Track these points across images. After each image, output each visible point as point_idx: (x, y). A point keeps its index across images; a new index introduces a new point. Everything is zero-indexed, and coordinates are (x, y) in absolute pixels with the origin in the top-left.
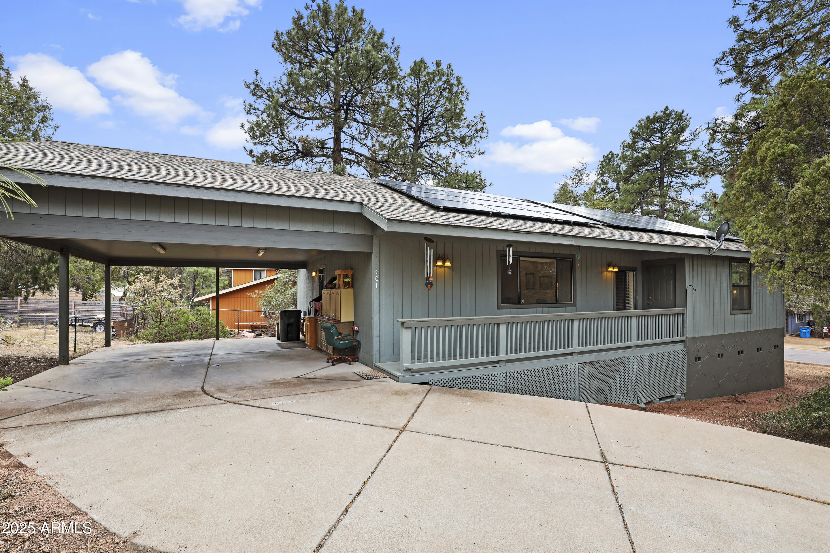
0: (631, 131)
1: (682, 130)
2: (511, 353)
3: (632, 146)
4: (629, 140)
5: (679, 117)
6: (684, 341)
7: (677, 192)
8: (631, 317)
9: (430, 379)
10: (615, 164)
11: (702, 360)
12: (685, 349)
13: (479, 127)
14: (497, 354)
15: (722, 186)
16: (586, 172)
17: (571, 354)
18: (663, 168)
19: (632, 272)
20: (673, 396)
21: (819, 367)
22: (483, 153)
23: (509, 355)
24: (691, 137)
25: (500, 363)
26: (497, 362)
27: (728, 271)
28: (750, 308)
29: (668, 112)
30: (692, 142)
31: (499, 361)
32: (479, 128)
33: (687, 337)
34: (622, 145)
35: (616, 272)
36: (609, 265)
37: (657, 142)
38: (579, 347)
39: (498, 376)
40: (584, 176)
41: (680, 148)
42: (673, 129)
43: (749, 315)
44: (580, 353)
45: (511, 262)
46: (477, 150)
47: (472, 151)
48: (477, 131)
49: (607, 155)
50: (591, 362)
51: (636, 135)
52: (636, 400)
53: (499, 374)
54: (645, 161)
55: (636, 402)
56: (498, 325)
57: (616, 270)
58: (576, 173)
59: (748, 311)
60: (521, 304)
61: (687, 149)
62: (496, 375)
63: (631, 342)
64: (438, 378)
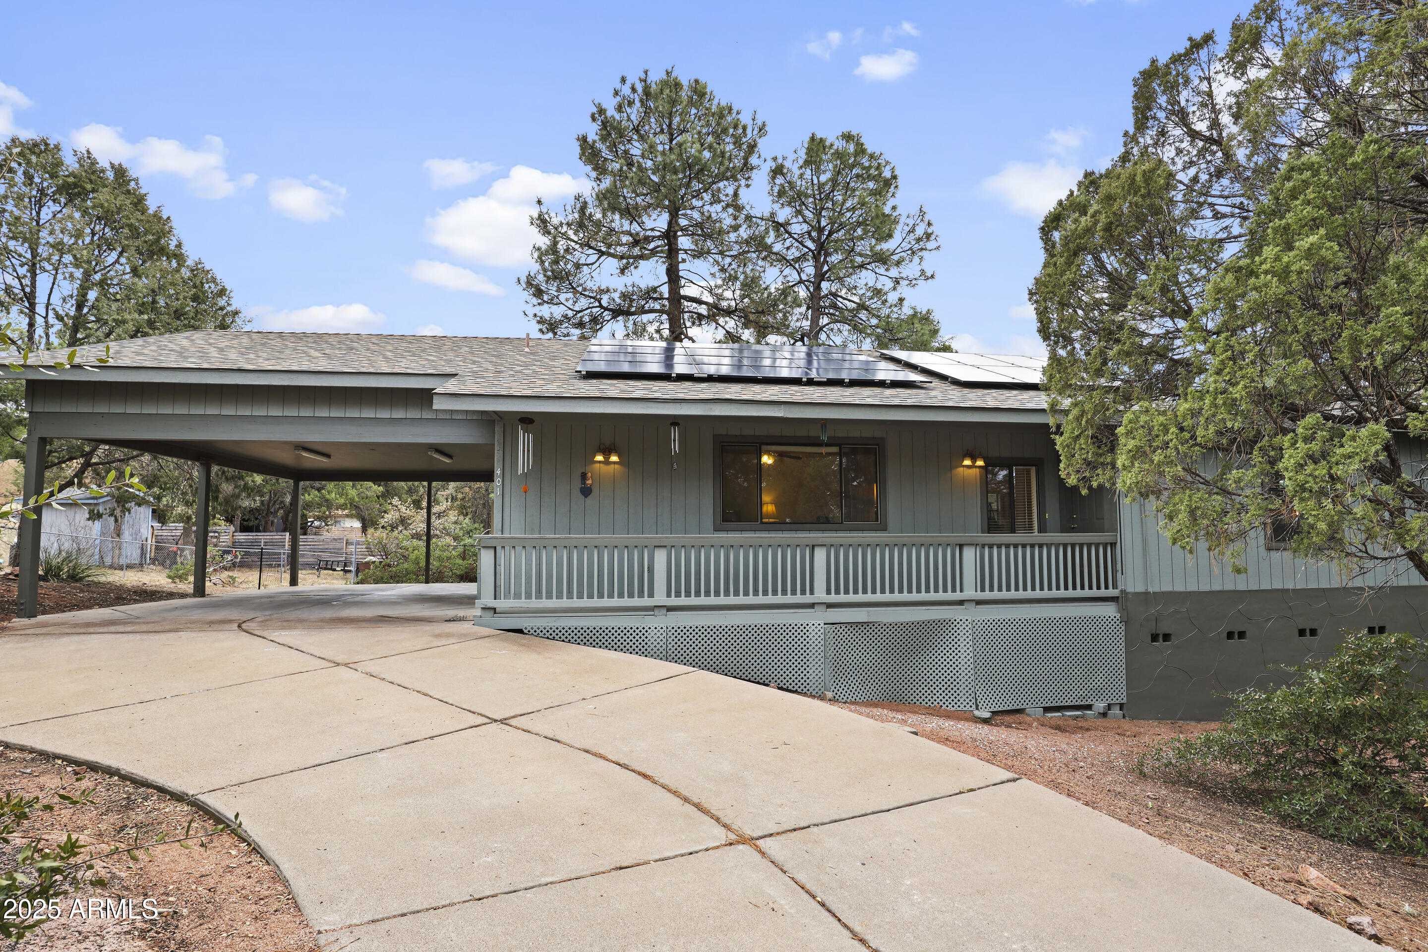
2: (678, 595)
6: (1118, 598)
8: (962, 546)
9: (526, 625)
11: (1175, 641)
12: (1119, 616)
14: (650, 596)
17: (812, 606)
19: (1034, 468)
22: (932, 277)
23: (673, 598)
25: (656, 610)
26: (650, 609)
31: (653, 607)
33: (1126, 591)
38: (827, 593)
39: (649, 631)
44: (831, 605)
50: (857, 624)
52: (972, 704)
53: (653, 628)
55: (974, 706)
56: (652, 549)
57: (980, 463)
60: (763, 523)
62: (646, 628)
63: (961, 591)
64: (538, 625)
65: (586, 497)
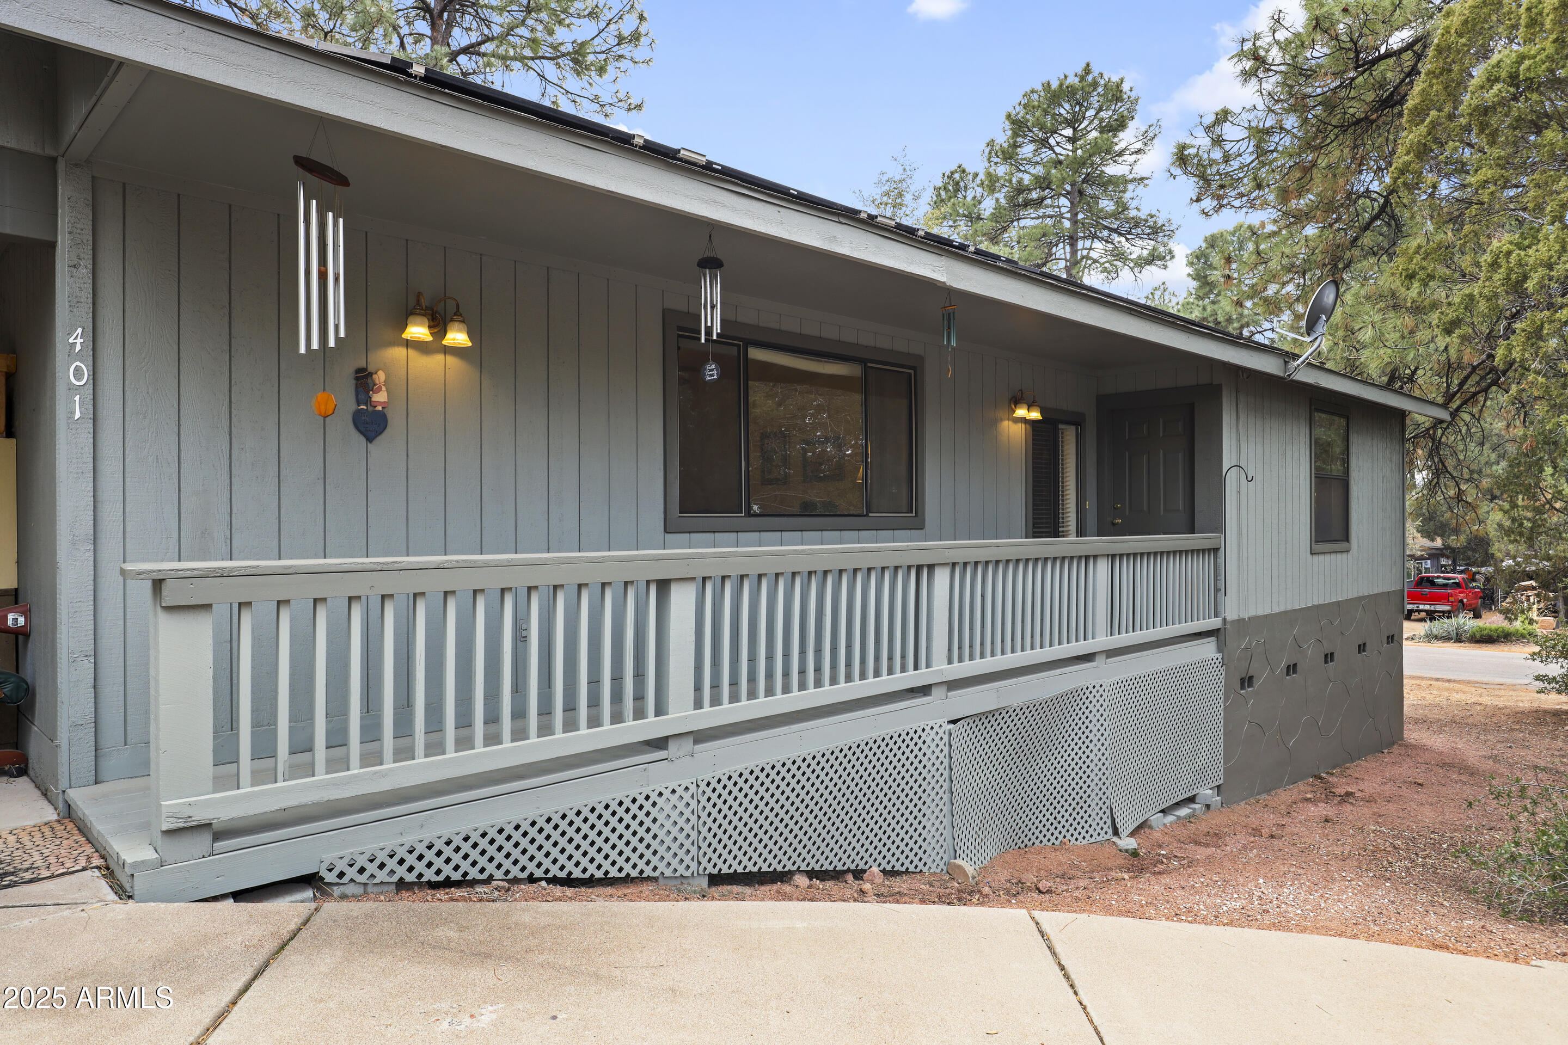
0: (1009, 116)
1: (1120, 124)
2: (716, 701)
3: (1009, 155)
4: (1002, 138)
5: (1115, 94)
6: (1218, 630)
7: (1109, 273)
8: (1095, 557)
9: (328, 858)
10: (969, 198)
11: (1257, 684)
12: (1220, 656)
13: (628, 26)
14: (660, 710)
15: (1189, 275)
16: (912, 188)
17: (925, 690)
18: (1076, 214)
19: (1073, 428)
20: (1192, 800)
21: (1424, 683)
22: (639, 107)
23: (707, 709)
24: (1139, 145)
25: (672, 745)
26: (660, 743)
27: (1308, 432)
28: (1346, 538)
29: (1090, 78)
30: (1139, 156)
31: (666, 739)
32: (626, 32)
33: (1225, 619)
34: (987, 151)
35: (1034, 423)
36: (1016, 401)
37: (1065, 150)
38: (950, 662)
39: (660, 802)
40: (908, 198)
41: (1112, 170)
42: (1102, 120)
43: (1345, 555)
44: (953, 685)
45: (717, 329)
46: (621, 95)
47: (606, 98)
48: (621, 39)
49: (952, 173)
50: (986, 714)
51: (1018, 126)
52: (1108, 828)
53: (667, 793)
54: (1034, 195)
55: (1110, 832)
56: (664, 586)
57: (1035, 415)
58: (886, 188)
59: (1343, 545)
60: (750, 514)
61: (1127, 173)
62: (654, 797)
63: (1093, 638)
64: (370, 848)
65: (370, 440)
